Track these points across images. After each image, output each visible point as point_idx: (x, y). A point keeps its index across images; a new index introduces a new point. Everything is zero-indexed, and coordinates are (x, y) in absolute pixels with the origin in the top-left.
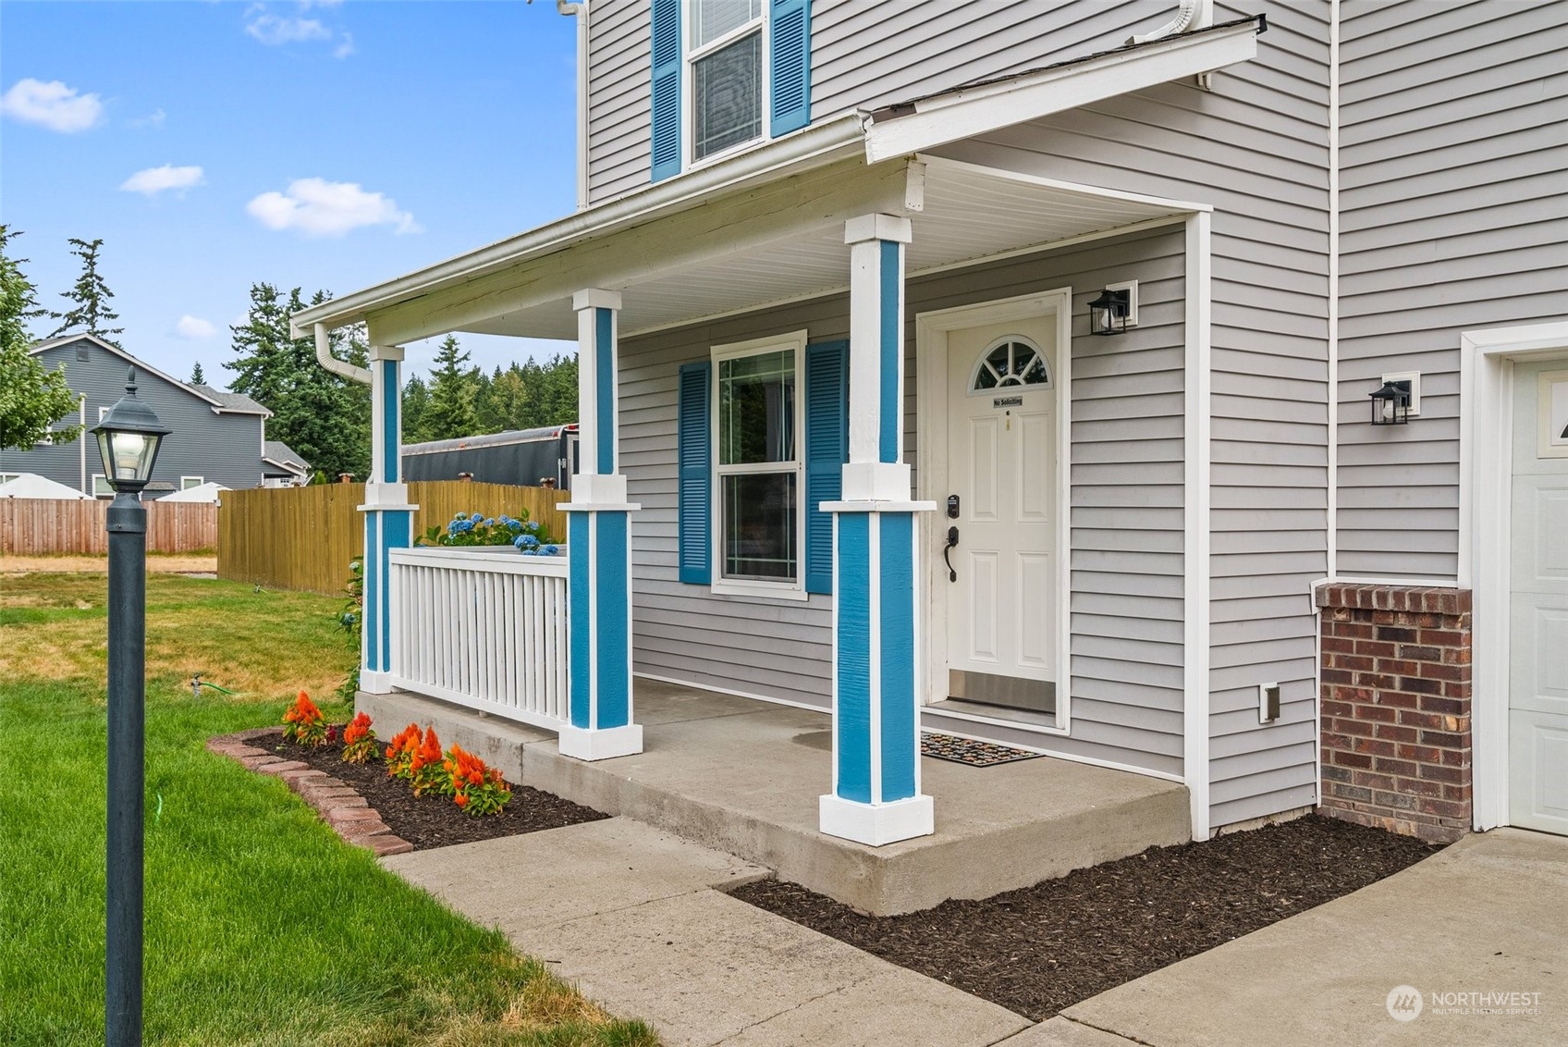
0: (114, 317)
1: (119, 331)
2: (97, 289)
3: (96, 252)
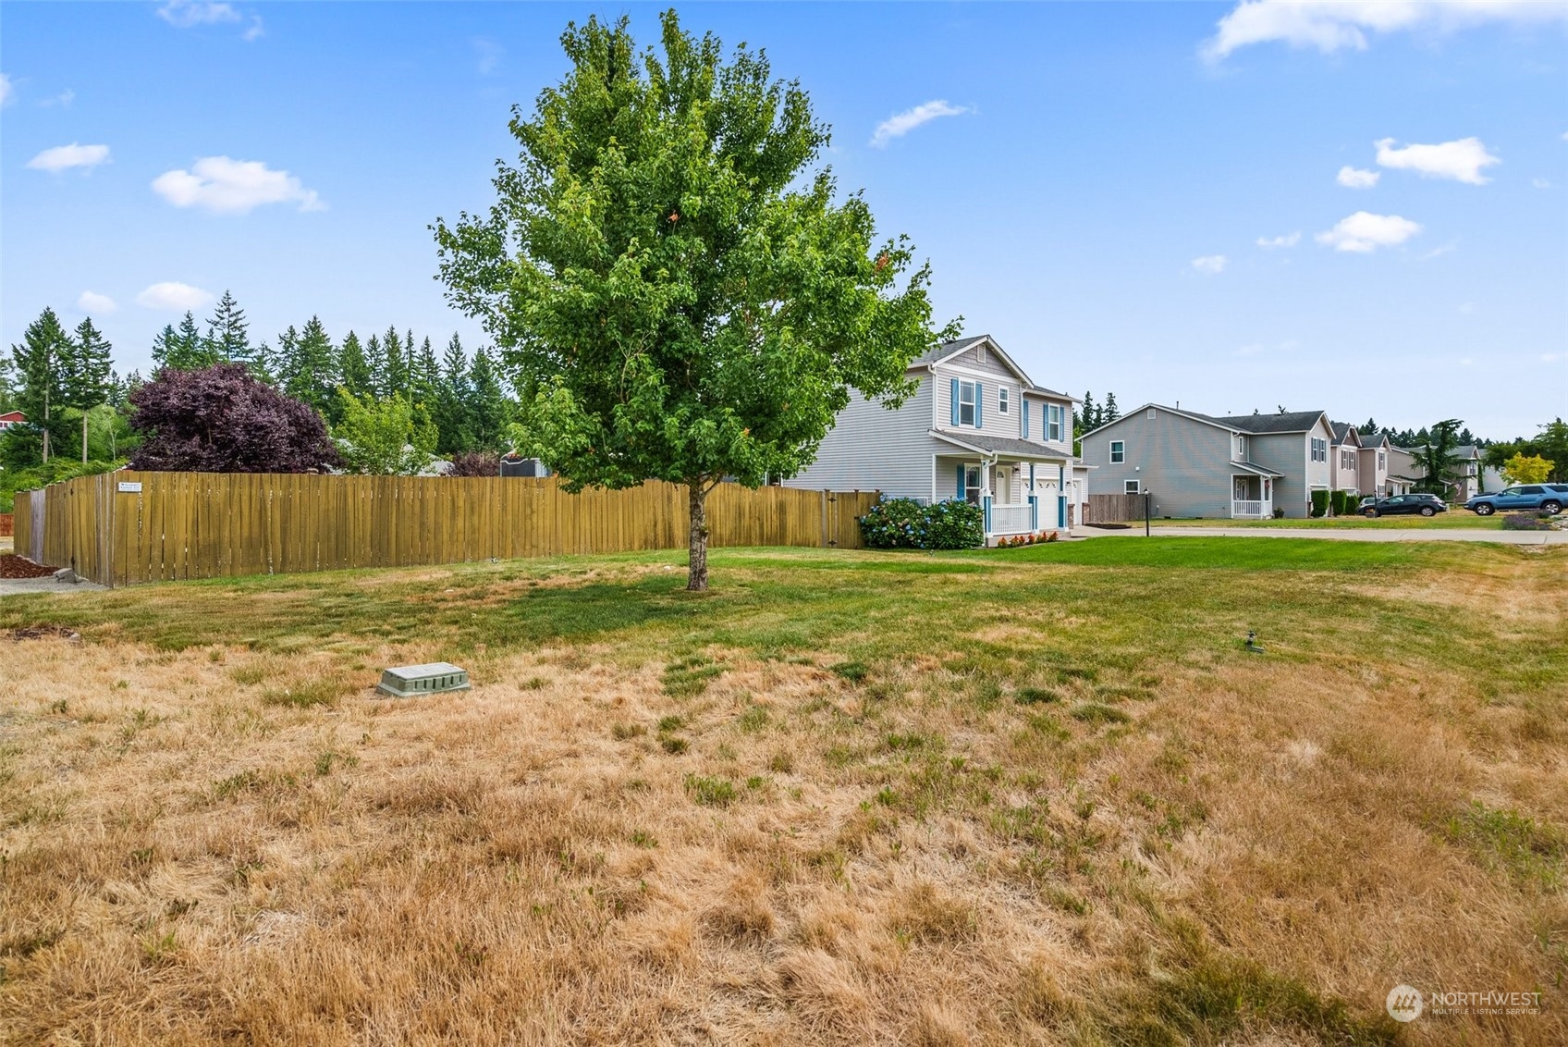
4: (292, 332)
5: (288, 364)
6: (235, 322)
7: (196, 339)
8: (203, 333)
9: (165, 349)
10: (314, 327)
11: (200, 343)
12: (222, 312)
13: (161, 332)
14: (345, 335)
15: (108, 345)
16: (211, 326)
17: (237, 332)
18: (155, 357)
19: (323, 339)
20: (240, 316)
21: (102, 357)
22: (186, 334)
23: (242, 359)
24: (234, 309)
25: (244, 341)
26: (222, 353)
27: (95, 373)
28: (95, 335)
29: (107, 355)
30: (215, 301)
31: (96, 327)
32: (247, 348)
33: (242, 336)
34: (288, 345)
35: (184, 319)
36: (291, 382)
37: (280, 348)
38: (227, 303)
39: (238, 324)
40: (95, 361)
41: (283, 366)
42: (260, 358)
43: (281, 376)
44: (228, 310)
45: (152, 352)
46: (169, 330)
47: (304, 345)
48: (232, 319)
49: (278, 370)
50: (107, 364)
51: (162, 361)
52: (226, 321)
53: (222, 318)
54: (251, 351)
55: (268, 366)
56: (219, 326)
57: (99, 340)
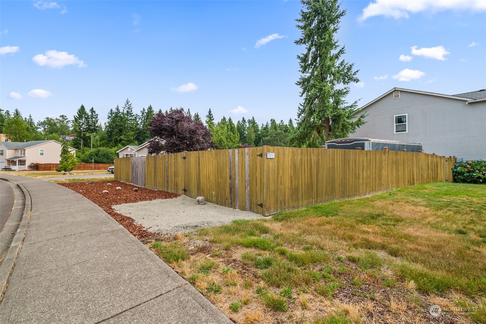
4: (144, 110)
5: (143, 119)
6: (130, 107)
7: (120, 112)
8: (121, 111)
9: (111, 116)
10: (150, 108)
11: (120, 114)
12: (126, 104)
13: (109, 111)
14: (158, 110)
15: (97, 115)
16: (123, 108)
17: (130, 110)
18: (108, 118)
19: (152, 111)
20: (131, 105)
21: (96, 118)
22: (117, 111)
23: (131, 118)
24: (129, 104)
25: (132, 113)
26: (126, 116)
27: (94, 123)
28: (94, 112)
29: (97, 118)
30: (124, 102)
31: (94, 110)
32: (132, 115)
33: (131, 111)
34: (143, 113)
35: (117, 107)
36: (144, 124)
37: (141, 115)
38: (128, 102)
39: (130, 108)
40: (94, 119)
41: (142, 120)
42: (135, 117)
43: (141, 123)
44: (128, 104)
45: (107, 117)
46: (111, 110)
47: (148, 113)
48: (129, 106)
49: (140, 121)
50: (97, 120)
51: (110, 119)
52: (127, 107)
53: (126, 106)
54: (134, 115)
55: (138, 120)
56: (125, 108)
57: (95, 113)
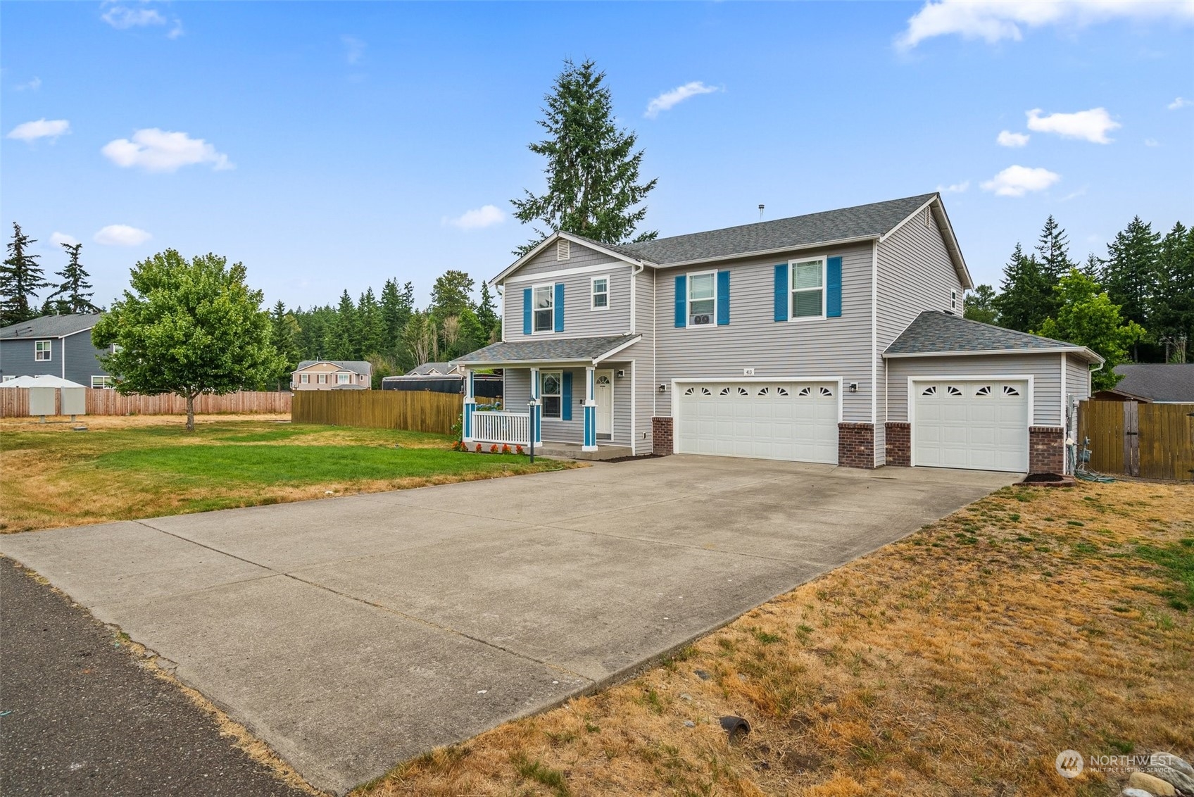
0: (89, 287)
1: (90, 295)
2: (79, 272)
3: (79, 252)
